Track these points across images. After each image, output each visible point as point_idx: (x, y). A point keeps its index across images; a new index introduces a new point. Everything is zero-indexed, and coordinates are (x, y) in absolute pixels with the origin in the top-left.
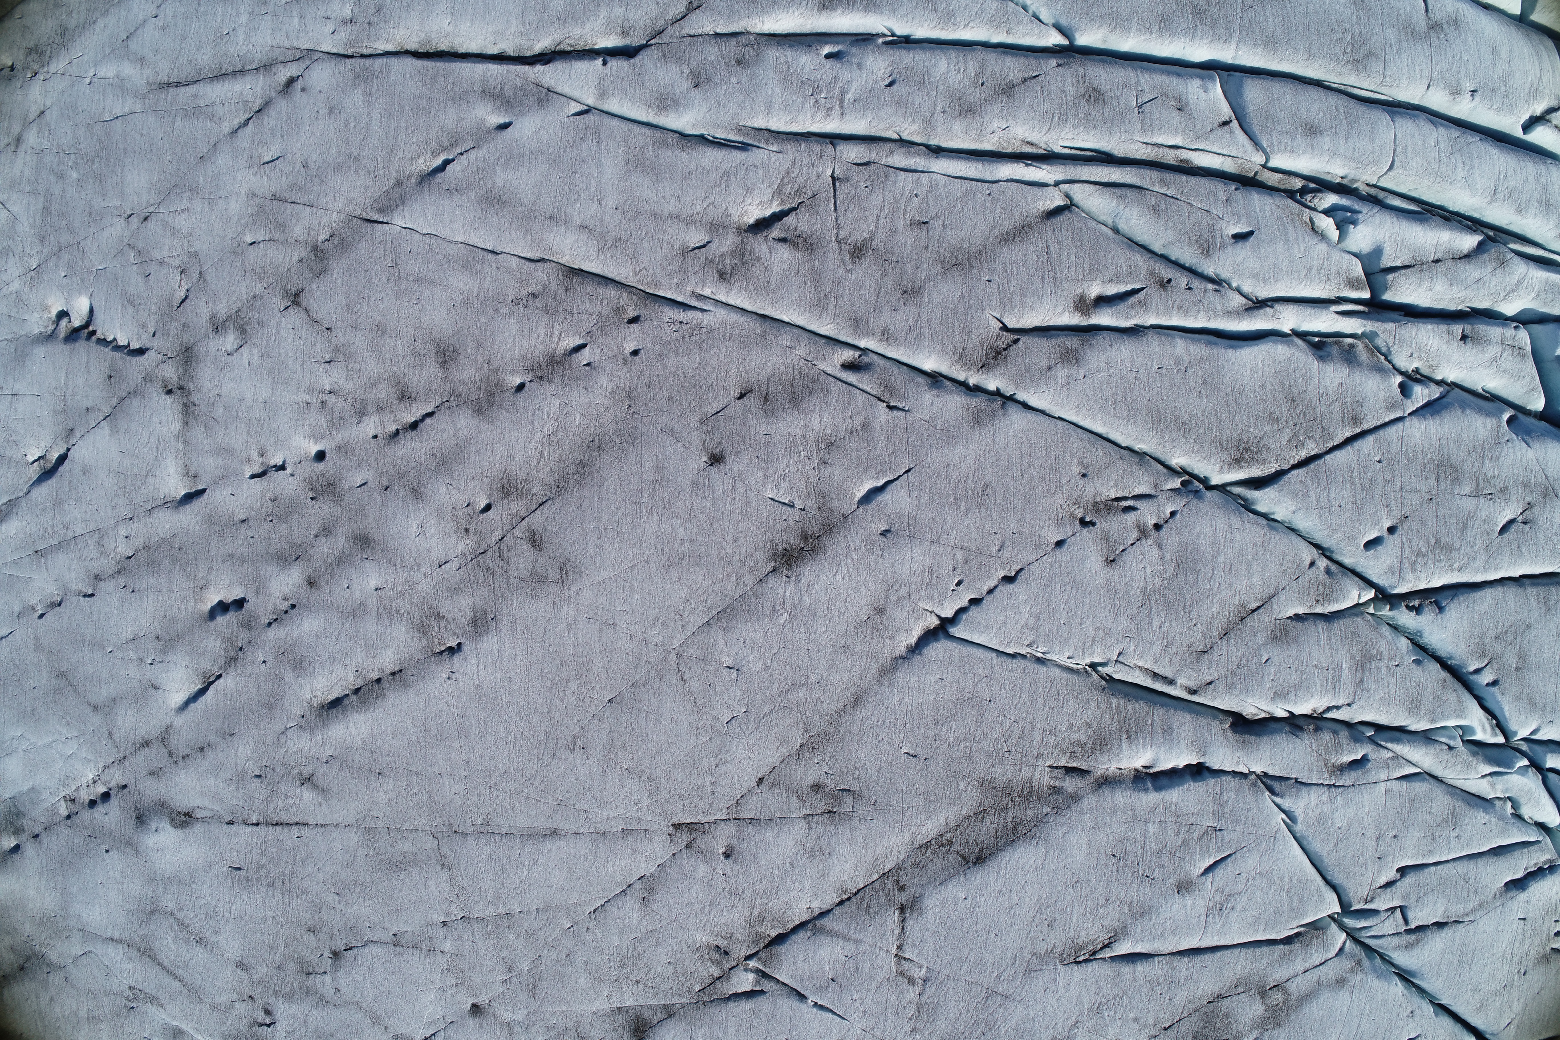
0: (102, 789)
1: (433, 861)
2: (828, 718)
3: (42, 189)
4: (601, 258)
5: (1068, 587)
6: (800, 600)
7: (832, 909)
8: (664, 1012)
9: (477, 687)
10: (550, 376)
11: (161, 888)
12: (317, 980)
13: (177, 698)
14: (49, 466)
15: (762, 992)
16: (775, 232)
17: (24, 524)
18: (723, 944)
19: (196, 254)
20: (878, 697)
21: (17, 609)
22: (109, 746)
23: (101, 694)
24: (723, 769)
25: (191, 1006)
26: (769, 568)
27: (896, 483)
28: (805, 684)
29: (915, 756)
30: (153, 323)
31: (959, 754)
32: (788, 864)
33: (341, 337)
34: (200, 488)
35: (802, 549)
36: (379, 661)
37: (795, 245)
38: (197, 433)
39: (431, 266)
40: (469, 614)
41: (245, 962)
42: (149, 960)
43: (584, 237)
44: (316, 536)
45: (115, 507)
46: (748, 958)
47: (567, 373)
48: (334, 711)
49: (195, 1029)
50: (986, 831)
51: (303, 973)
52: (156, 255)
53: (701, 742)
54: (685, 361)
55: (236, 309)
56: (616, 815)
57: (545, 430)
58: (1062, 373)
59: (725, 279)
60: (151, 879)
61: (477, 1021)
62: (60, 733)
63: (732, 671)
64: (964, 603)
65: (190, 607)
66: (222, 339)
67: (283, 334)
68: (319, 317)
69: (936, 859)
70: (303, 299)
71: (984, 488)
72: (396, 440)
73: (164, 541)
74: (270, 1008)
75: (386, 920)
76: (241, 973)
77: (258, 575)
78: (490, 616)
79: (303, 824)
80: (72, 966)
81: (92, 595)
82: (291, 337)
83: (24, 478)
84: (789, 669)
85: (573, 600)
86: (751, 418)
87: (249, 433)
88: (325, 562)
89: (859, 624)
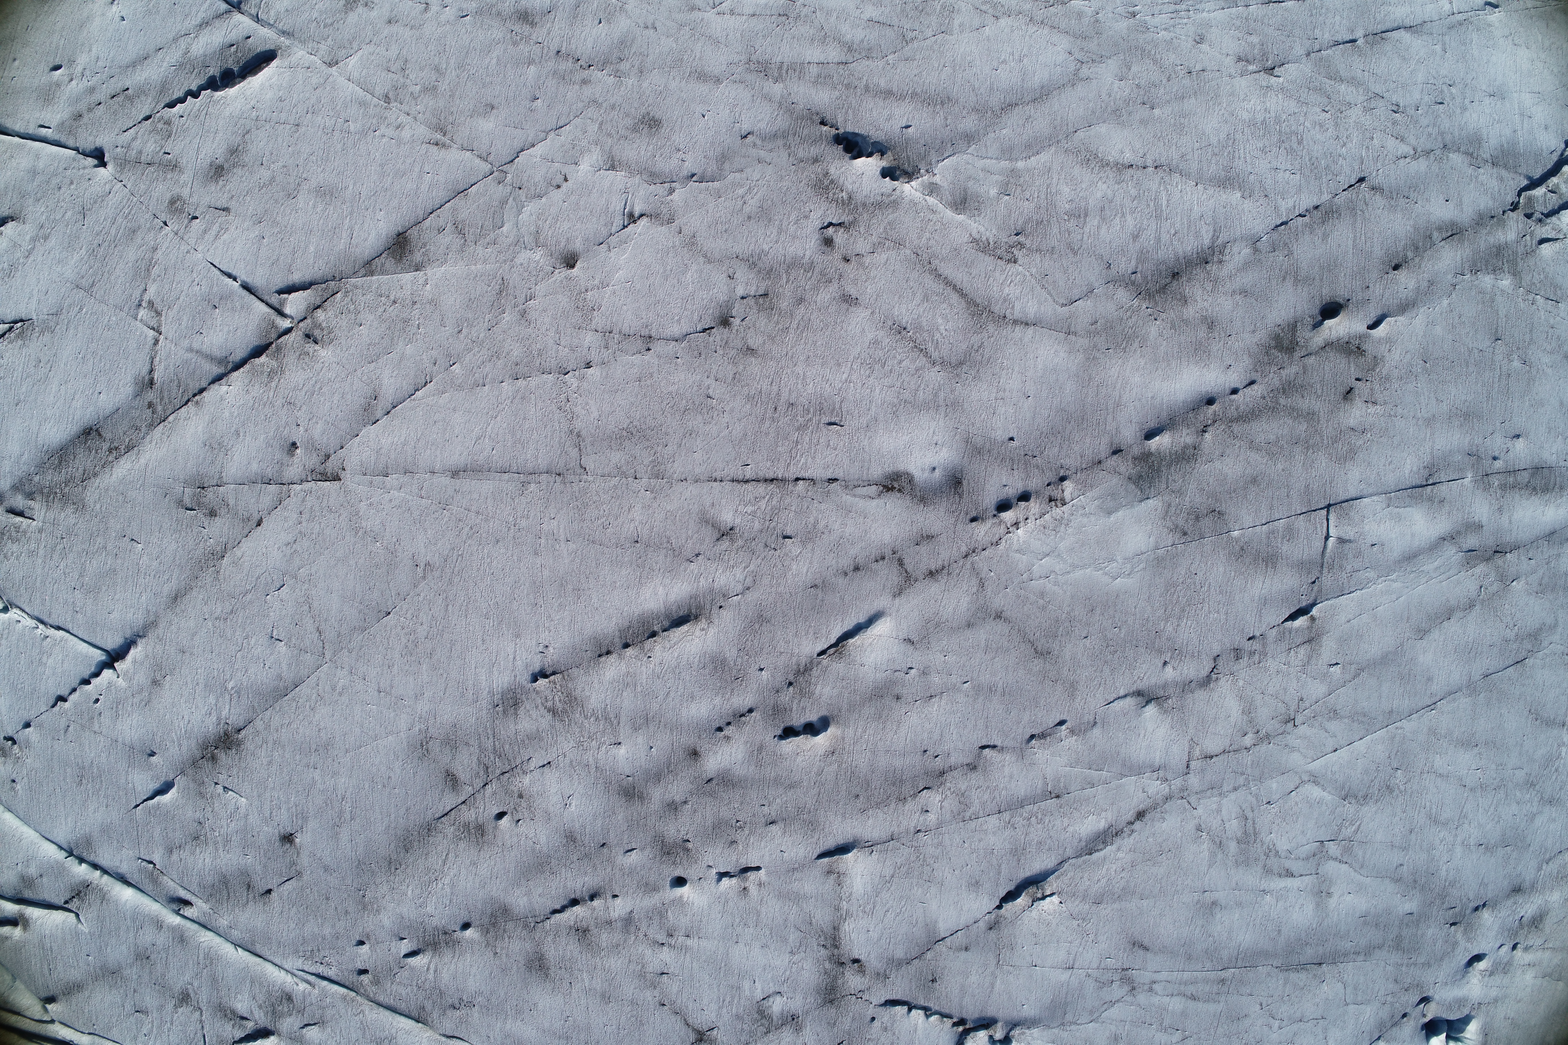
0: (1008, 516)
1: (588, 440)
2: (199, 584)
4: (394, 1031)
6: (217, 701)
7: (209, 384)
8: (374, 267)
9: (518, 636)
10: (436, 933)
11: (942, 395)
12: (754, 288)
13: (881, 628)
14: (1031, 890)
15: (280, 292)
16: (250, 1026)
17: (1071, 829)
18: (310, 347)
20: (158, 600)
21: (1096, 731)
22: (986, 569)
23: (987, 633)
24: (290, 538)
25: (932, 242)
26: (243, 733)
27: (145, 797)
28: (216, 619)
29: (132, 540)
30: (873, 1031)
31: (99, 540)
32: (241, 434)
33: (649, 996)
34: (825, 861)
35: (216, 748)
36: (623, 667)
37: (233, 1012)
38: (822, 917)
40: (521, 712)
41: (845, 306)
42: (978, 301)
44: (685, 802)
45: (939, 845)
46: (288, 331)
47: (420, 934)
48: (681, 614)
49: (934, 212)
50: (82, 461)
51: (771, 295)
53: (308, 567)
54: (316, 930)
55: (770, 1035)
56: (392, 492)
57: (440, 885)
58: (33, 871)
59: (287, 994)
60: (954, 406)
61: (571, 247)
62: (1056, 583)
63: (277, 637)
64: (95, 681)
65: (850, 732)
66: (786, 1009)
67: (714, 1006)
68: (673, 1018)
69: (121, 434)
70: (692, 1037)
71: (81, 784)
72: (592, 892)
73: (878, 806)
74: (824, 248)
75: (656, 368)
76: (853, 292)
77: (759, 765)
78: (500, 709)
79: (738, 481)
80: (1096, 285)
81: (983, 747)
82: (705, 1001)
83: (1066, 879)
84: (229, 635)
85: (417, 719)
86: (260, 872)
87: (758, 914)
88: (677, 775)
89: (172, 674)
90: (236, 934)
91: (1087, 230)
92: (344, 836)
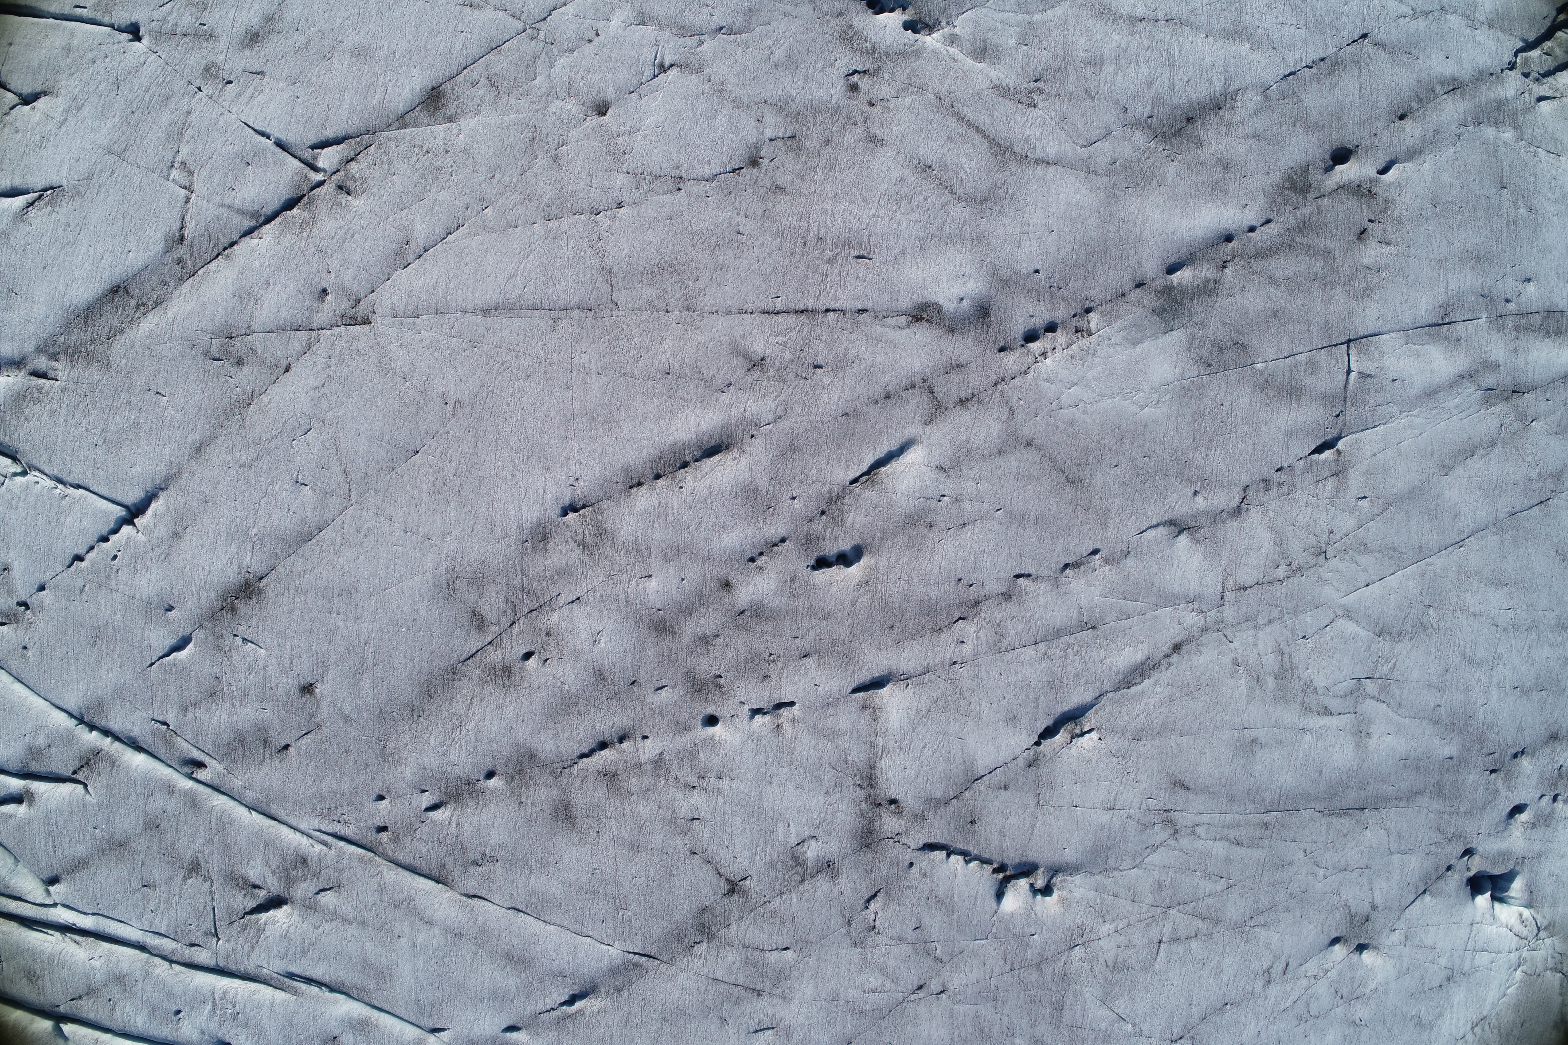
0: (1036, 346)
1: (619, 277)
2: (225, 432)
3: (1065, 1031)
5: (35, 548)
6: (239, 549)
7: (240, 238)
8: (407, 121)
9: (548, 470)
10: (459, 783)
11: (968, 229)
12: (782, 131)
13: (913, 456)
14: (1070, 726)
15: (313, 147)
16: (262, 895)
17: (1108, 661)
18: (343, 198)
19: (855, 944)
20: (182, 451)
21: (1130, 561)
22: (1015, 397)
23: (1014, 461)
24: (318, 382)
25: (954, 88)
26: (264, 581)
27: (161, 655)
28: (241, 466)
29: (157, 393)
30: (911, 879)
31: (123, 395)
32: (272, 284)
33: (680, 844)
34: (861, 695)
35: (237, 598)
36: (654, 498)
37: (245, 880)
38: (858, 754)
39: (580, 905)
40: (550, 547)
41: (871, 146)
42: (1000, 142)
43: (428, 914)
44: (717, 636)
45: (976, 676)
46: (321, 183)
47: (443, 785)
48: (713, 443)
49: (955, 60)
50: (109, 318)
51: (799, 137)
52: (905, 949)
53: (336, 410)
54: (334, 786)
55: (805, 884)
56: (422, 332)
57: (464, 731)
58: (41, 741)
59: (302, 858)
60: (980, 239)
61: (602, 96)
62: (1085, 412)
63: (302, 482)
64: (113, 538)
65: (883, 561)
66: (821, 854)
67: (747, 853)
68: (705, 867)
69: (150, 290)
70: (724, 887)
71: (94, 644)
72: (621, 733)
73: (913, 636)
74: (850, 93)
75: (687, 206)
76: (878, 132)
77: (792, 595)
78: (529, 545)
79: (769, 313)
80: (1114, 127)
81: (1018, 576)
82: (738, 848)
83: (1104, 714)
84: (253, 481)
85: (444, 558)
86: (278, 726)
87: (792, 752)
88: (709, 607)
89: (193, 524)
90: (250, 795)
91: (1103, 77)
92: (366, 682)
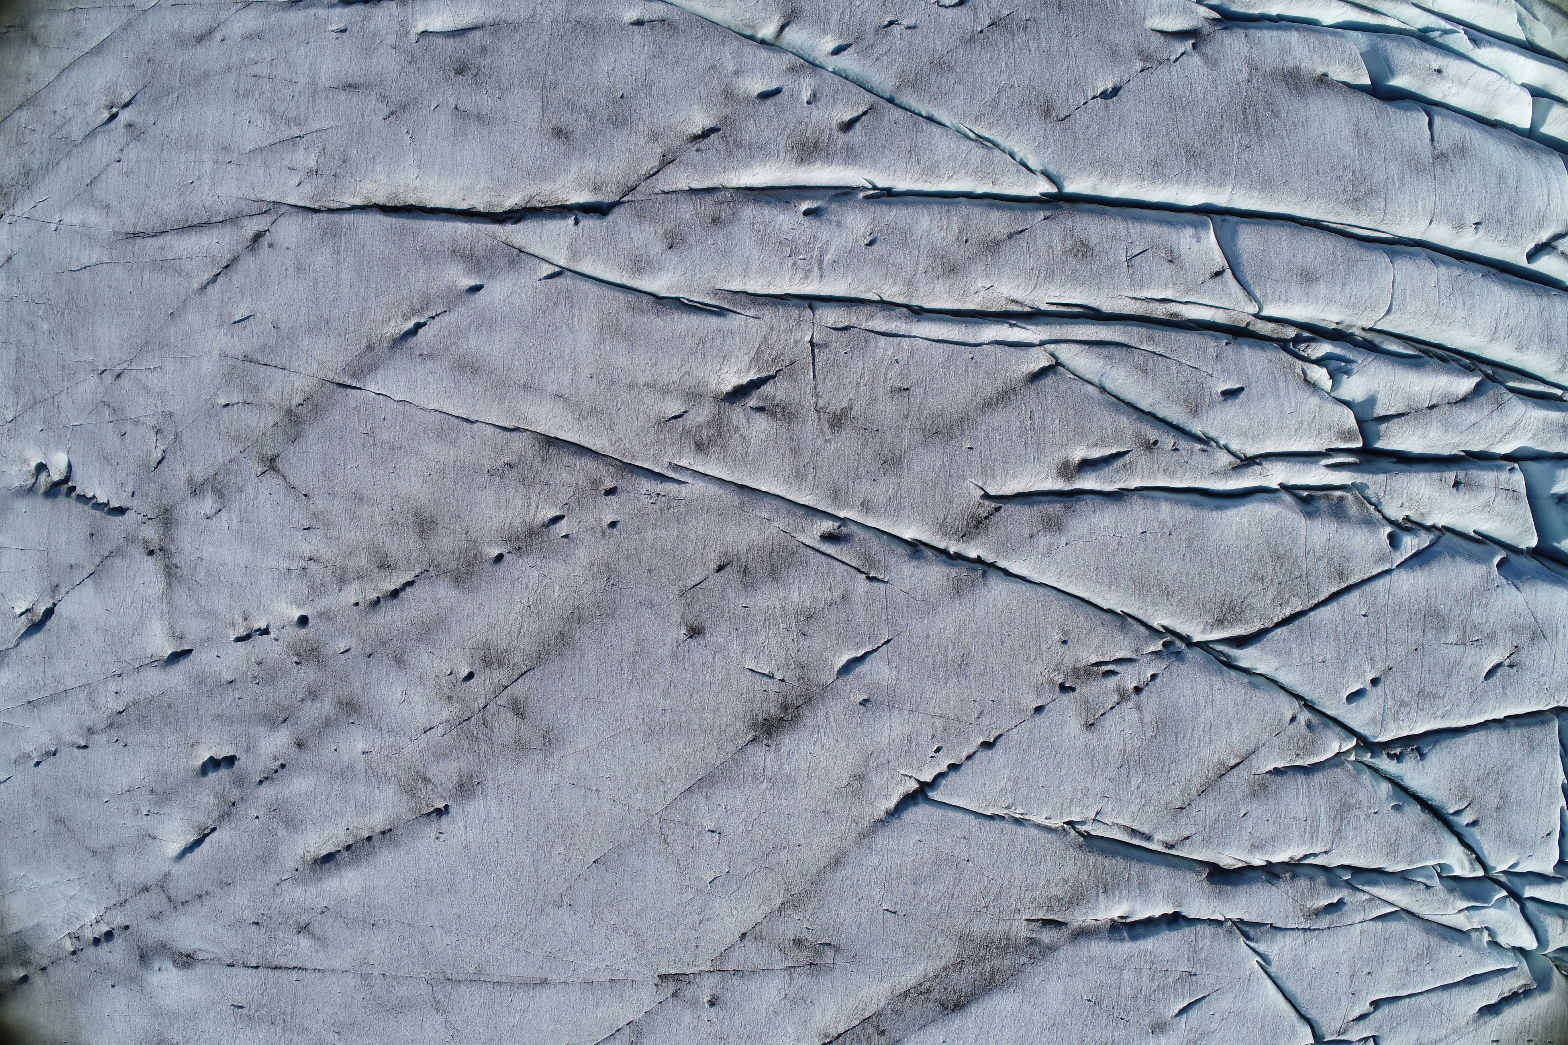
0: (105, 929)
1: (428, 1005)
2: (808, 878)
3: (13, 339)
4: (577, 428)
5: (1047, 752)
6: (781, 768)
9: (465, 847)
10: (529, 548)
11: (167, 1023)
13: (174, 848)
14: (36, 619)
16: (753, 401)
17: (16, 675)
19: (171, 415)
20: (858, 859)
21: (13, 756)
22: (110, 890)
23: (101, 841)
24: (706, 925)
26: (749, 738)
27: (875, 654)
28: (786, 847)
29: (895, 913)
30: (132, 482)
31: (938, 910)
32: (771, 1012)
33: (319, 504)
34: (186, 648)
35: (782, 719)
36: (368, 821)
37: (773, 415)
38: (181, 595)
39: (406, 434)
40: (455, 778)
43: (560, 406)
44: (303, 700)
45: (103, 664)
47: (545, 545)
48: (327, 865)
50: (963, 981)
52: (131, 413)
53: (684, 900)
54: (663, 533)
55: (213, 472)
56: (604, 966)
57: (525, 601)
58: (1044, 540)
59: (702, 450)
60: (157, 1014)
63: (714, 834)
64: (943, 768)
65: (183, 763)
66: (201, 502)
67: (261, 499)
68: (296, 483)
69: (915, 1007)
70: (279, 464)
71: (964, 657)
72: (377, 608)
73: (153, 699)
77: (247, 735)
78: (476, 781)
79: (301, 969)
81: (86, 747)
82: (269, 503)
83: (13, 630)
84: (770, 833)
85: (556, 767)
86: (729, 590)
87: (232, 597)
88: (312, 725)
89: (839, 789)
